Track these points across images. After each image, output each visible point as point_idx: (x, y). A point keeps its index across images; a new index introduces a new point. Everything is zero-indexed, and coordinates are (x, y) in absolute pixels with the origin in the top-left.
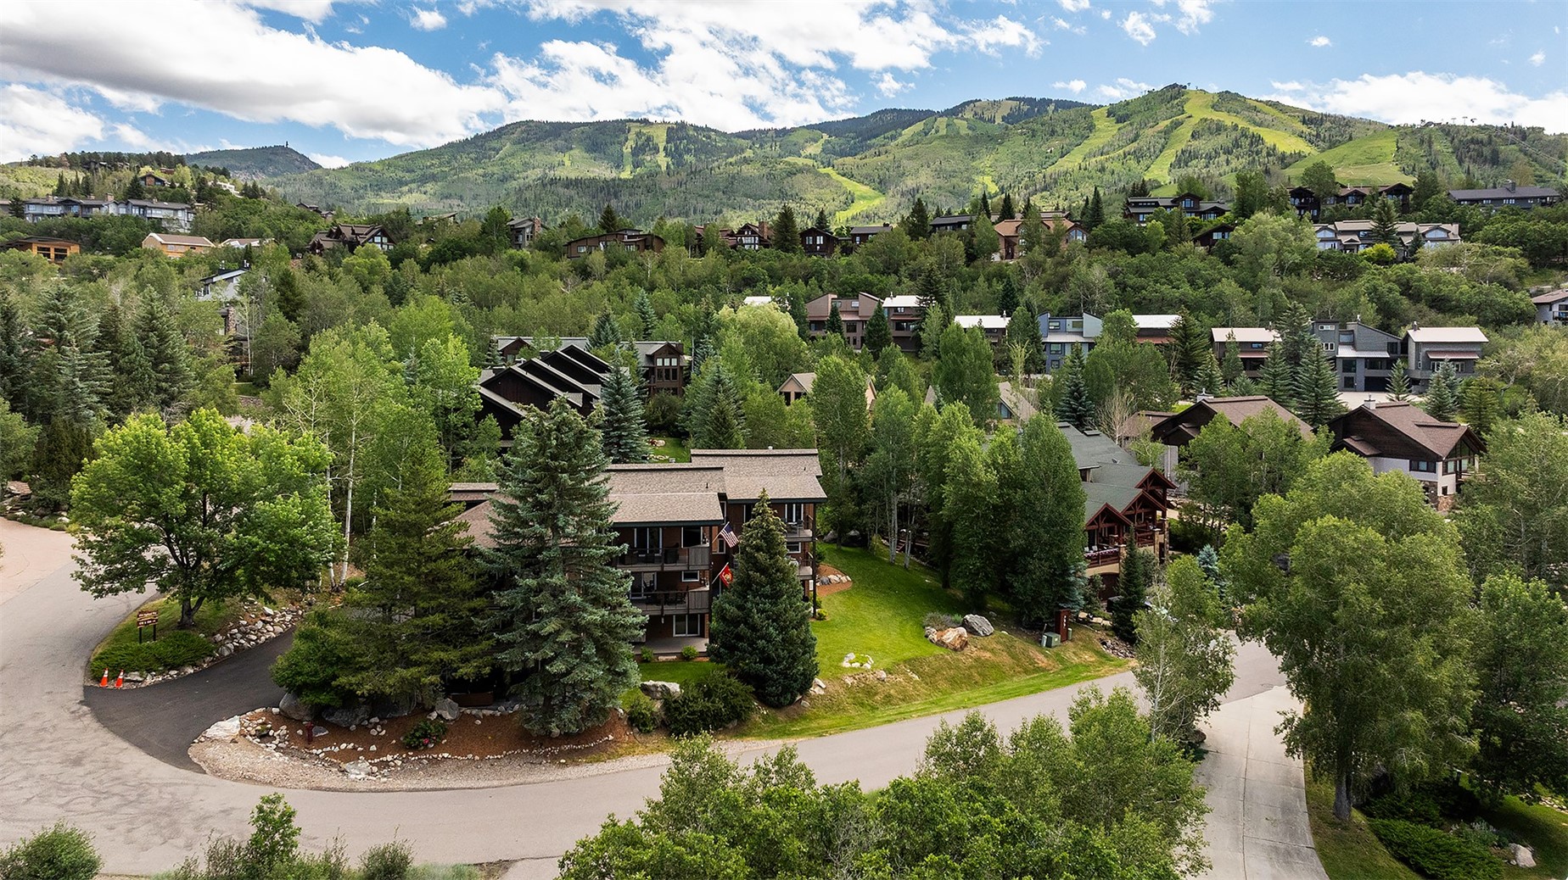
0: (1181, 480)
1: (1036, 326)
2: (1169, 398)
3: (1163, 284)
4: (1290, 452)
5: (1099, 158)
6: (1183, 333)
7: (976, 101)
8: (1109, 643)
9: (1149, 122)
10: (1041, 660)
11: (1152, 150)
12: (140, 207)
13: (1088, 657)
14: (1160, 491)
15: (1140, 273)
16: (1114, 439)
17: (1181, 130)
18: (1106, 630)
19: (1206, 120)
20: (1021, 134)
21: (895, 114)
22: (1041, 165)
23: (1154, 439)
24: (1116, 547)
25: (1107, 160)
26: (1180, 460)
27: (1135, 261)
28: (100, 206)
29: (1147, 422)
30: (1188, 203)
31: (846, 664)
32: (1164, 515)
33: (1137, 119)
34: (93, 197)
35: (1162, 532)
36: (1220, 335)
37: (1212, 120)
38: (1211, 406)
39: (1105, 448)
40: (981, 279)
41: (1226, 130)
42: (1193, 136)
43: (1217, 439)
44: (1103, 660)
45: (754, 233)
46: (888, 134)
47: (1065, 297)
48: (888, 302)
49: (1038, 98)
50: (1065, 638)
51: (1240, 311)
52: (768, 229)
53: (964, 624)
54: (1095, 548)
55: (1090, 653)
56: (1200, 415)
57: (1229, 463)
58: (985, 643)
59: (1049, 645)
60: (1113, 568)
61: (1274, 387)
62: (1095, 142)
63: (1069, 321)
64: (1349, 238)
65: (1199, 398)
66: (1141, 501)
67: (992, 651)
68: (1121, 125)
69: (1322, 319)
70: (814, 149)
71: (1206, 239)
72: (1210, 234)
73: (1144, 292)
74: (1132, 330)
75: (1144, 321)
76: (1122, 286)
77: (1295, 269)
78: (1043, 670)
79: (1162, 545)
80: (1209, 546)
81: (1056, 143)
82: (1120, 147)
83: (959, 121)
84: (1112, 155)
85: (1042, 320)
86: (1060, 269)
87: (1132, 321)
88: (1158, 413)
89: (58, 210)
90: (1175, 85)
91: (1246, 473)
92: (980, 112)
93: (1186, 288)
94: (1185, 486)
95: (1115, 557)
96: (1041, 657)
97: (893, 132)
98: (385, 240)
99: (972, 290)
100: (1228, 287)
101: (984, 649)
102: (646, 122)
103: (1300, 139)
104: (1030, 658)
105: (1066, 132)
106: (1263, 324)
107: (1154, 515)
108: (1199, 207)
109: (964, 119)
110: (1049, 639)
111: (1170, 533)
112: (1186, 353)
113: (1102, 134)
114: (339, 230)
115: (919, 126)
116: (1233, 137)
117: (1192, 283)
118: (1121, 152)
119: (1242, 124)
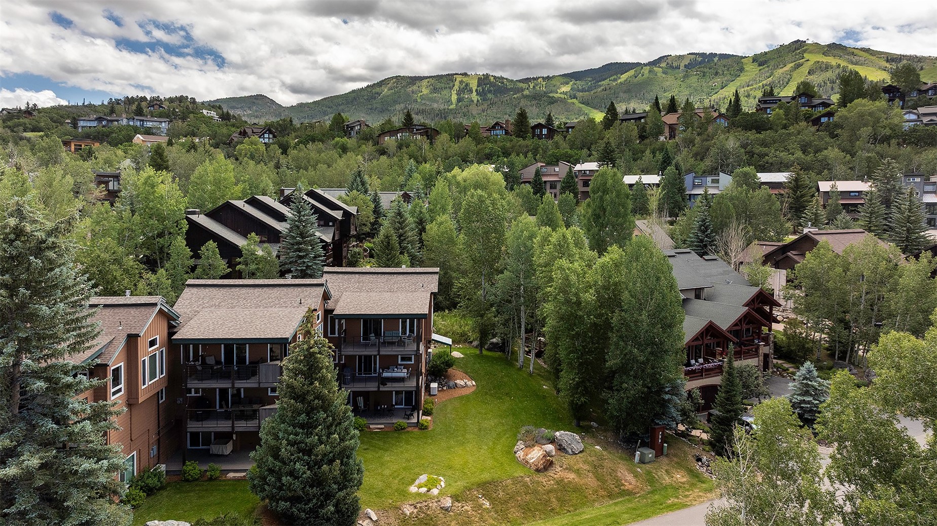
0: (787, 299)
1: (682, 182)
2: (780, 233)
3: (782, 151)
4: (890, 276)
5: (746, 88)
6: (796, 185)
7: (668, 56)
8: (704, 459)
9: (780, 65)
10: (629, 480)
11: (781, 83)
12: (140, 120)
13: (680, 477)
14: (767, 309)
15: (764, 144)
16: (729, 263)
17: (801, 69)
18: (703, 444)
19: (818, 62)
20: (696, 75)
21: (617, 66)
22: (708, 94)
23: (764, 263)
24: (720, 361)
25: (751, 89)
26: (788, 281)
27: (762, 136)
28: (117, 121)
29: (759, 250)
30: (803, 100)
31: (413, 489)
32: (770, 330)
33: (772, 63)
34: (115, 115)
35: (767, 344)
36: (825, 186)
37: (823, 62)
38: (816, 237)
39: (721, 270)
40: (648, 152)
41: (832, 68)
42: (809, 73)
43: (820, 263)
44: (695, 481)
45: (502, 127)
46: (612, 78)
47: (708, 162)
48: (578, 167)
49: (708, 53)
50: (659, 453)
51: (840, 169)
52: (511, 124)
53: (552, 441)
54: (701, 360)
55: (683, 473)
56: (806, 243)
57: (830, 284)
58: (572, 463)
59: (642, 461)
60: (716, 380)
61: (870, 222)
62: (743, 78)
63: (709, 179)
64: (929, 118)
65: (806, 231)
66: (746, 319)
67: (577, 472)
68: (761, 67)
69: (909, 174)
70: (566, 89)
71: (816, 121)
72: (819, 119)
73: (767, 157)
74: (755, 183)
75: (764, 177)
76: (751, 154)
77: (886, 139)
78: (629, 493)
79: (766, 356)
80: (809, 363)
81: (718, 81)
82: (760, 82)
83: (657, 68)
84: (755, 86)
85: (688, 179)
86: (706, 143)
87: (755, 176)
88: (770, 243)
89: (95, 124)
90: (798, 41)
91: (846, 293)
92: (671, 63)
93: (799, 154)
94: (791, 304)
95: (719, 370)
96: (630, 477)
97: (615, 77)
98: (271, 136)
99: (641, 159)
100: (833, 153)
101: (569, 469)
102: (465, 74)
103: (883, 72)
104: (618, 479)
105: (725, 73)
106: (861, 178)
107: (760, 329)
108: (812, 103)
109: (660, 67)
110: (642, 455)
111: (775, 343)
112: (797, 199)
113: (749, 74)
114: (245, 130)
115: (632, 72)
116: (837, 72)
117: (804, 152)
118: (761, 84)
119: (843, 64)
